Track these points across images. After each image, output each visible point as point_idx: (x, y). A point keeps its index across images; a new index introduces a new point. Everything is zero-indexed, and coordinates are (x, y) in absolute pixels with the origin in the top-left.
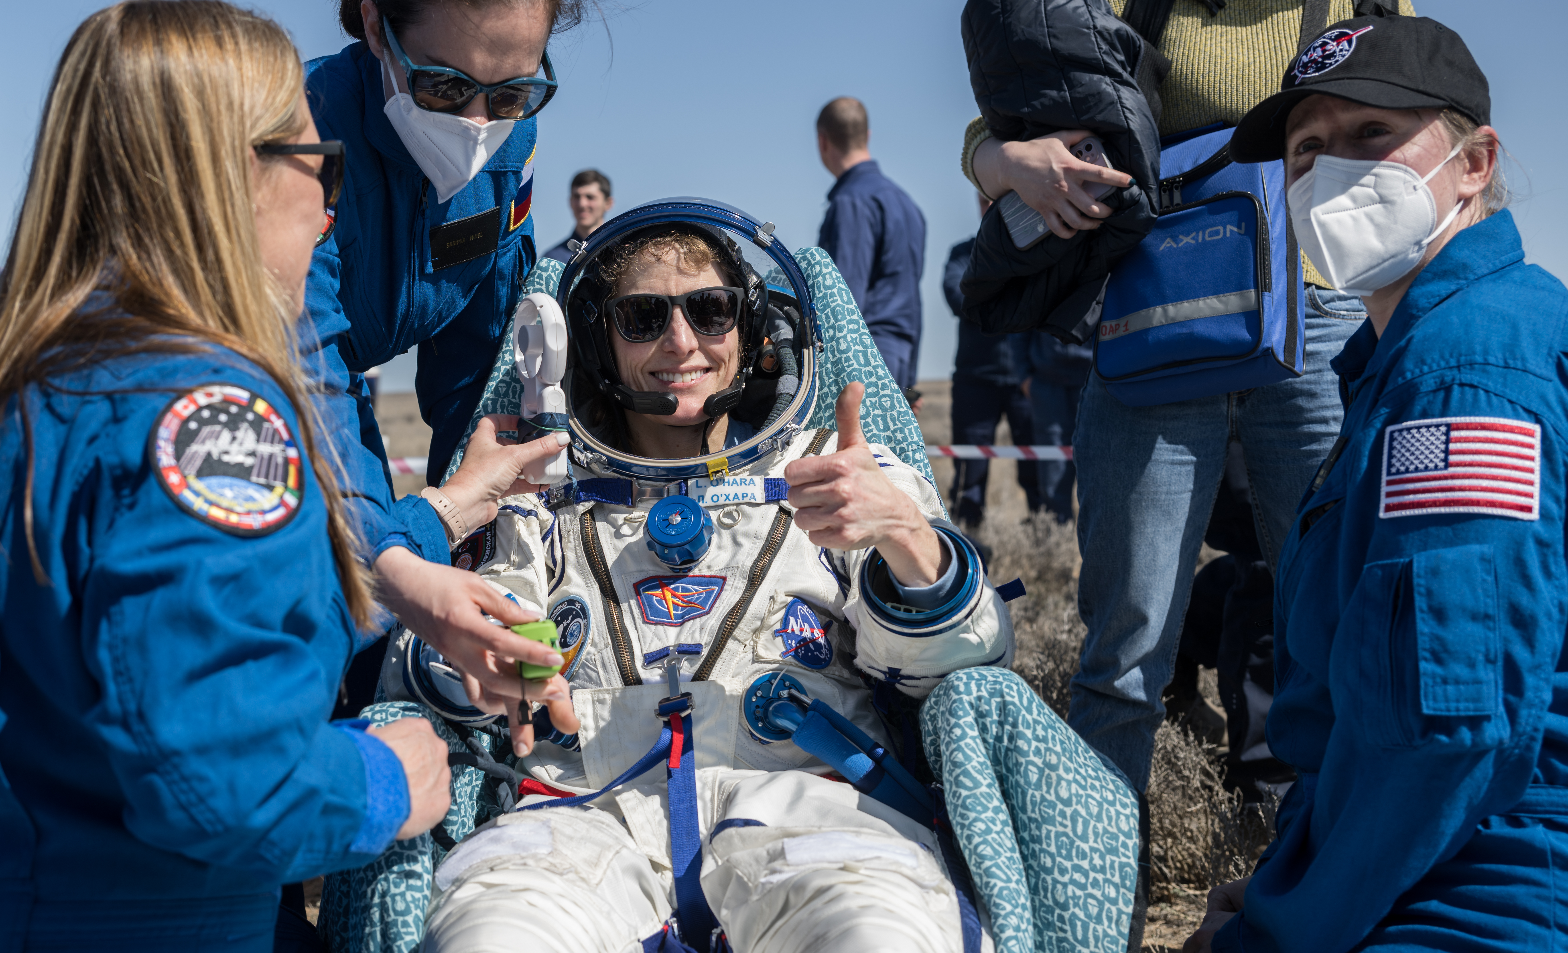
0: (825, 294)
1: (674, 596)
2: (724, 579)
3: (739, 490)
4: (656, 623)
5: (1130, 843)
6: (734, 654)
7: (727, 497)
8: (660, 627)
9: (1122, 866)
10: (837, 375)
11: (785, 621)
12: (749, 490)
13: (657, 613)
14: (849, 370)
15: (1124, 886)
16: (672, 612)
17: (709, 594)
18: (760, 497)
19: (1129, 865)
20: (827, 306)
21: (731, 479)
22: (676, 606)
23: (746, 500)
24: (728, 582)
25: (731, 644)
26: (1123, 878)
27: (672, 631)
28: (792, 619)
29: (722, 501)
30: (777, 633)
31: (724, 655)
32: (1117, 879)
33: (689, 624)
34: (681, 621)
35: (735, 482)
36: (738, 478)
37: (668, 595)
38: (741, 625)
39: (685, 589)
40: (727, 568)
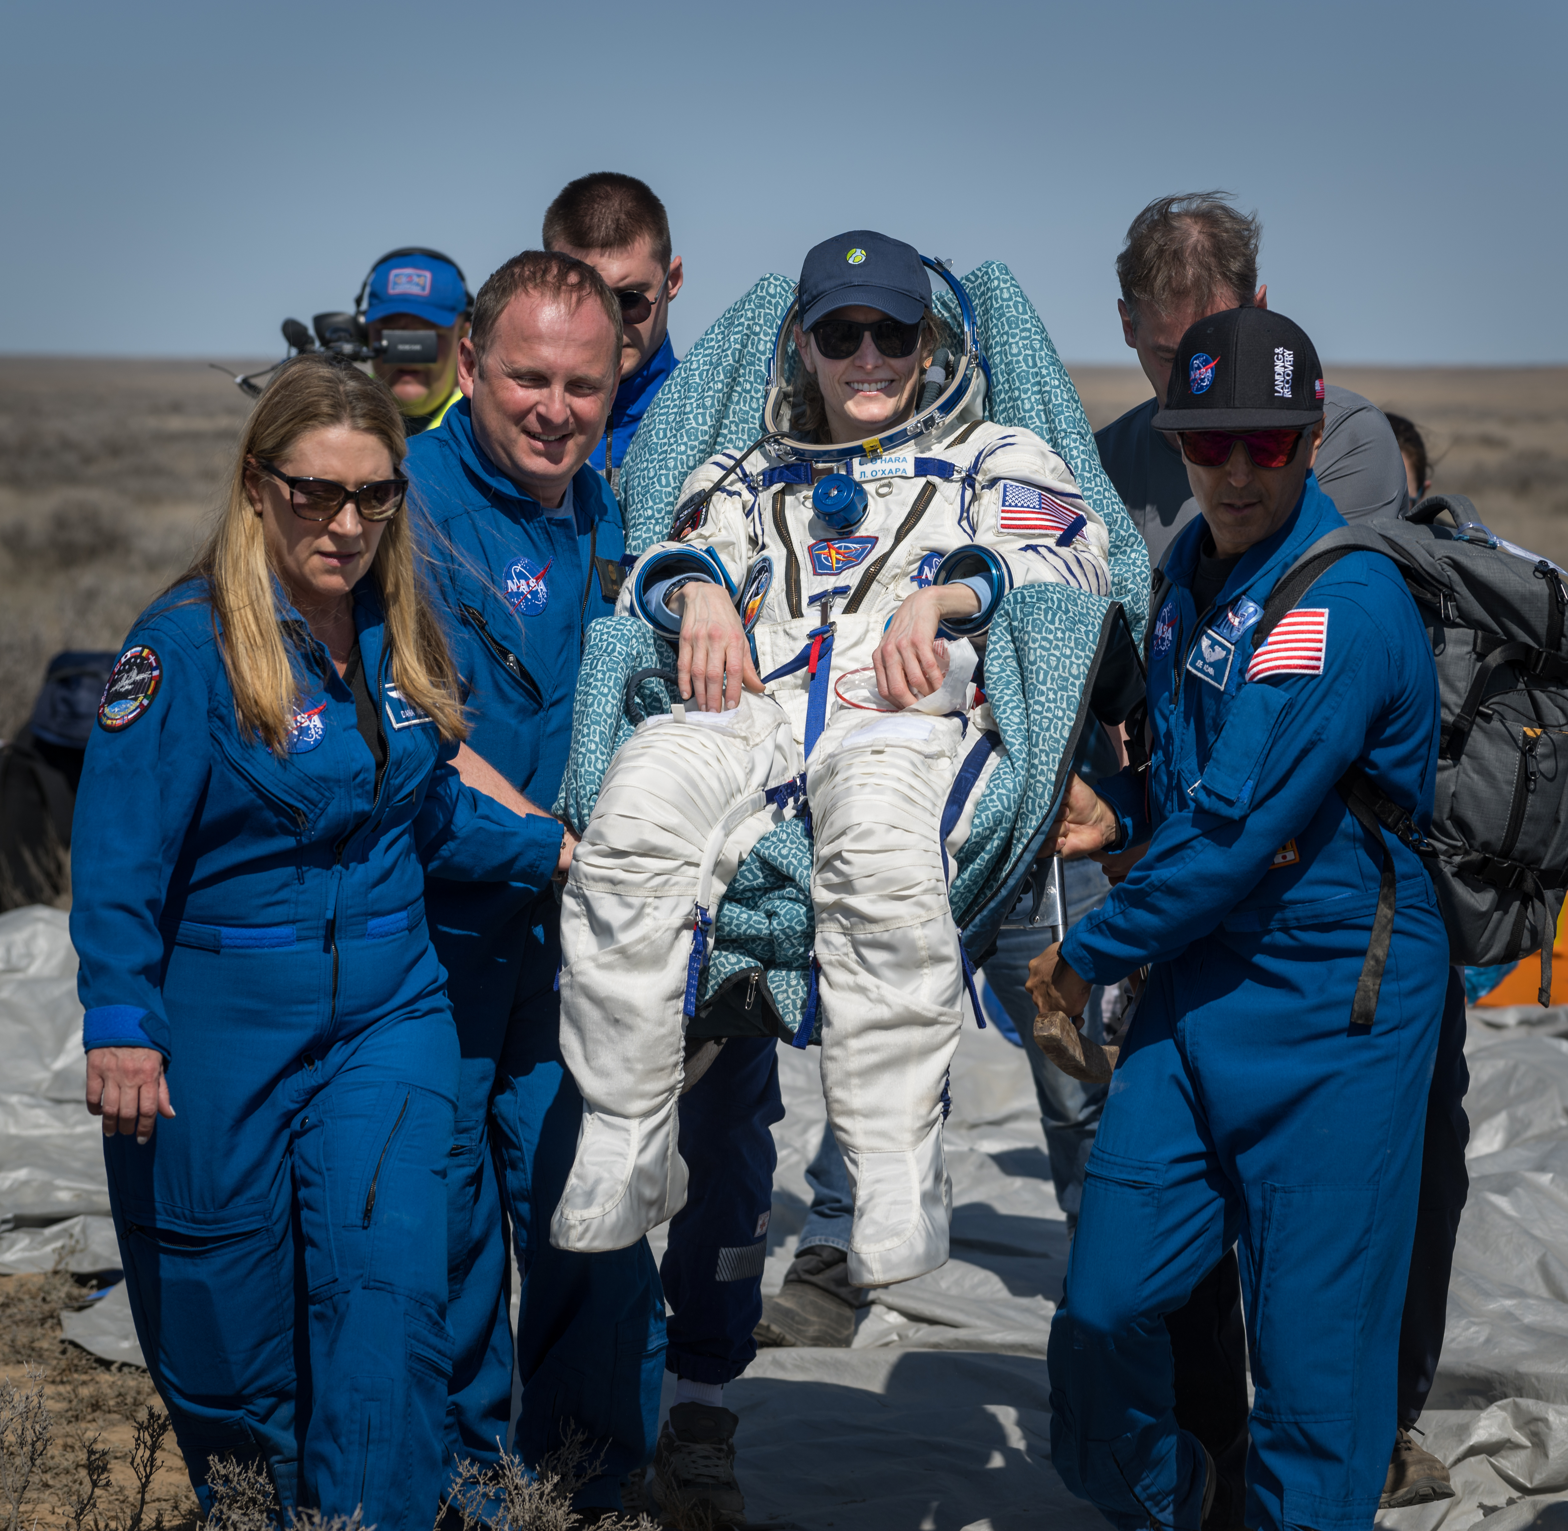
0: (1002, 306)
1: (837, 553)
2: (877, 538)
3: (893, 466)
4: (821, 574)
5: (1078, 683)
6: (878, 594)
7: (884, 472)
8: (824, 577)
9: (1069, 697)
10: (1009, 374)
11: (921, 570)
12: (901, 466)
13: (823, 566)
14: (1018, 371)
15: (1069, 709)
16: (835, 565)
17: (864, 549)
18: (911, 472)
19: (1075, 697)
20: (1002, 315)
21: (888, 457)
22: (838, 561)
23: (899, 474)
24: (880, 541)
25: (874, 586)
26: (1068, 705)
27: (833, 579)
28: (926, 569)
29: (879, 476)
30: (913, 579)
31: (869, 594)
32: (1064, 706)
33: (844, 573)
34: (839, 572)
35: (891, 460)
36: (893, 456)
37: (833, 552)
38: (883, 571)
39: (846, 548)
40: (881, 529)
